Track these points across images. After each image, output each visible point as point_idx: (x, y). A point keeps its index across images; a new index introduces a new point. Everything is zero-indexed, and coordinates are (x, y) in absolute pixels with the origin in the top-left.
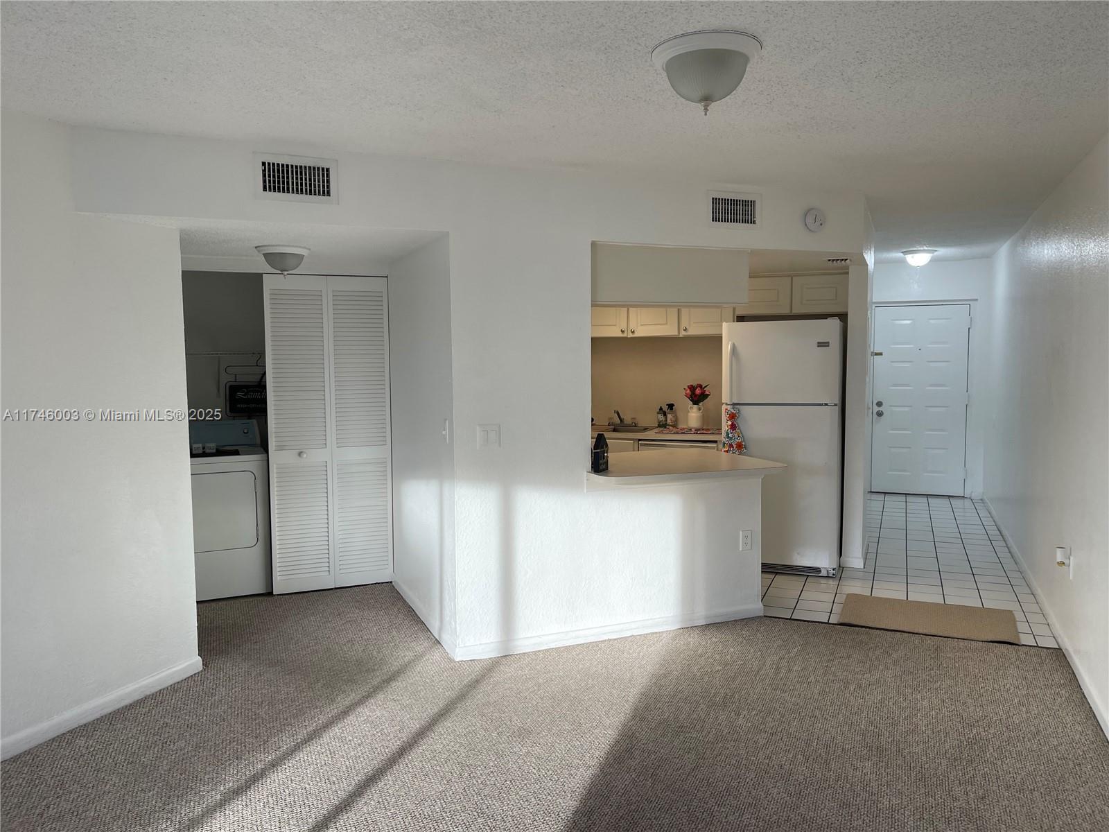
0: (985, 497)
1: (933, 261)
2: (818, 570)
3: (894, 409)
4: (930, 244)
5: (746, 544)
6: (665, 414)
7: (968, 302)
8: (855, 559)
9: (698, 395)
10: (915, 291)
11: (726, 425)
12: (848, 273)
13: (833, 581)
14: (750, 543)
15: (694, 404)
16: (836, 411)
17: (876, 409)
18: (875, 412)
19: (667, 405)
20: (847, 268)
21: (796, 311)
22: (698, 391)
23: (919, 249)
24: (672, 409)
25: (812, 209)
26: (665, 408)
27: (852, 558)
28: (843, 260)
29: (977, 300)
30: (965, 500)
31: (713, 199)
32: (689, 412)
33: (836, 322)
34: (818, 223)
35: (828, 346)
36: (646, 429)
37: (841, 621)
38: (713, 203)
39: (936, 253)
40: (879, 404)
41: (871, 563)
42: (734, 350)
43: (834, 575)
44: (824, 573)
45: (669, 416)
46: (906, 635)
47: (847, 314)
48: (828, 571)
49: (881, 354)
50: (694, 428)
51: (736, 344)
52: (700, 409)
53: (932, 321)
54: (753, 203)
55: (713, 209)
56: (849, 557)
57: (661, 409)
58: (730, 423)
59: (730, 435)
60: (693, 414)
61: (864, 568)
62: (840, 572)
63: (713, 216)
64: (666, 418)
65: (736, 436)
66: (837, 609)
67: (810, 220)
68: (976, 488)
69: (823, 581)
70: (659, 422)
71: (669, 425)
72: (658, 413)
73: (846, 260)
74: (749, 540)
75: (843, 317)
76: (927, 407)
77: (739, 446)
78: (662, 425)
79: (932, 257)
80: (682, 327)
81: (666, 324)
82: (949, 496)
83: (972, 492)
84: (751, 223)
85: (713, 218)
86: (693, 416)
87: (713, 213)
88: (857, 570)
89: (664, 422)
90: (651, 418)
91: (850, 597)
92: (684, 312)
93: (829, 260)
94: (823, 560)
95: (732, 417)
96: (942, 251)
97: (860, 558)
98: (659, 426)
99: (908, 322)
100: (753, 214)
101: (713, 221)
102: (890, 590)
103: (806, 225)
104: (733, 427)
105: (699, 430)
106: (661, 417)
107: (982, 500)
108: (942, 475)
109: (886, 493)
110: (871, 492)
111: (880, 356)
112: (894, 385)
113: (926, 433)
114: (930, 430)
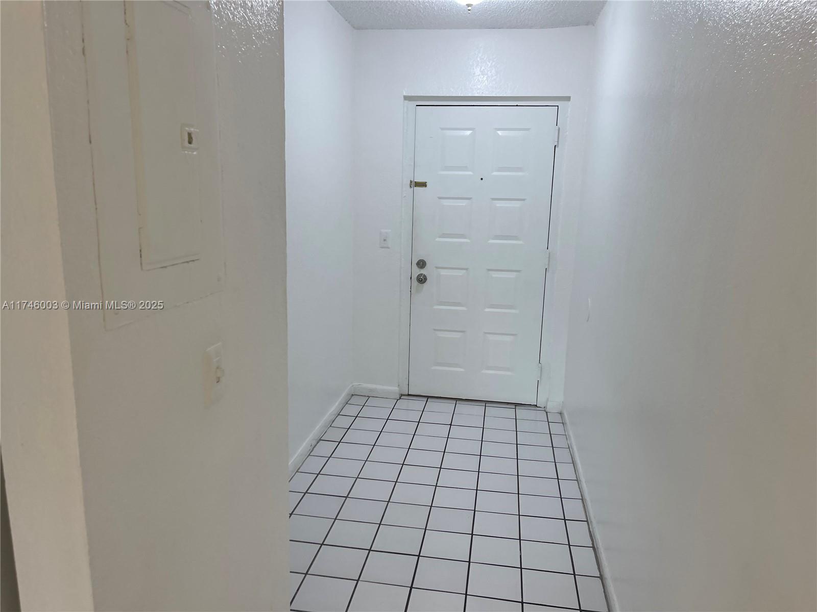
3: (443, 272)
7: (555, 103)
17: (417, 271)
18: (415, 276)
29: (568, 99)
30: (537, 410)
40: (421, 264)
49: (424, 185)
53: (500, 133)
68: (553, 397)
76: (489, 270)
82: (516, 405)
83: (548, 400)
107: (560, 413)
108: (509, 373)
109: (428, 397)
110: (409, 395)
111: (423, 188)
112: (444, 236)
113: (487, 310)
114: (492, 306)
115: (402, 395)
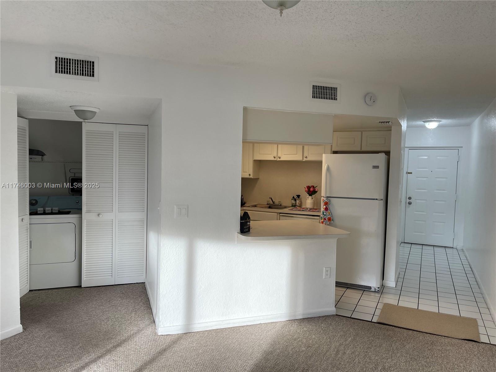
0: (464, 249)
1: (439, 127)
2: (370, 288)
3: (418, 201)
4: (438, 117)
5: (327, 275)
6: (295, 200)
7: (458, 148)
8: (391, 282)
9: (312, 191)
10: (430, 142)
11: (323, 207)
12: (391, 130)
13: (378, 294)
14: (329, 275)
15: (309, 196)
16: (382, 203)
17: (408, 201)
18: (407, 202)
19: (297, 195)
20: (391, 127)
21: (364, 149)
22: (312, 189)
23: (432, 120)
24: (299, 198)
25: (369, 93)
26: (296, 197)
27: (390, 281)
28: (387, 122)
29: (462, 147)
30: (454, 249)
31: (313, 86)
32: (307, 200)
33: (383, 156)
34: (372, 101)
35: (378, 168)
36: (285, 207)
37: (379, 321)
38: (313, 88)
39: (441, 122)
40: (410, 198)
41: (400, 284)
42: (328, 169)
43: (378, 291)
44: (373, 289)
45: (298, 201)
46: (415, 332)
47: (390, 152)
48: (375, 289)
49: (411, 173)
50: (309, 208)
51: (329, 165)
52: (312, 198)
53: (438, 157)
54: (335, 89)
55: (313, 91)
56: (387, 281)
57: (293, 197)
58: (325, 207)
59: (325, 214)
60: (309, 201)
61: (396, 287)
62: (382, 290)
63: (313, 95)
64: (296, 202)
65: (328, 214)
66: (378, 312)
67: (368, 99)
68: (459, 243)
69: (373, 294)
70: (292, 204)
71: (297, 206)
72: (292, 199)
73: (389, 122)
74: (329, 272)
75: (388, 153)
76: (435, 201)
77: (329, 219)
78: (294, 206)
79: (439, 124)
80: (305, 155)
81: (296, 154)
82: (445, 247)
83: (457, 245)
84: (334, 100)
85: (313, 96)
86: (309, 202)
87: (313, 93)
88: (392, 288)
89: (295, 204)
90: (288, 202)
91: (386, 305)
92: (306, 148)
93: (380, 122)
94: (373, 282)
95: (326, 204)
96: (444, 121)
97: (393, 282)
98: (292, 206)
99: (426, 157)
100: (335, 95)
101: (313, 98)
102: (409, 302)
103: (365, 102)
104: (326, 209)
105: (312, 209)
106: (293, 202)
107: (462, 250)
108: (442, 236)
109: (412, 243)
110: (404, 242)
111: (411, 174)
112: (418, 189)
113: (434, 214)
114: (436, 213)
115: (402, 242)
